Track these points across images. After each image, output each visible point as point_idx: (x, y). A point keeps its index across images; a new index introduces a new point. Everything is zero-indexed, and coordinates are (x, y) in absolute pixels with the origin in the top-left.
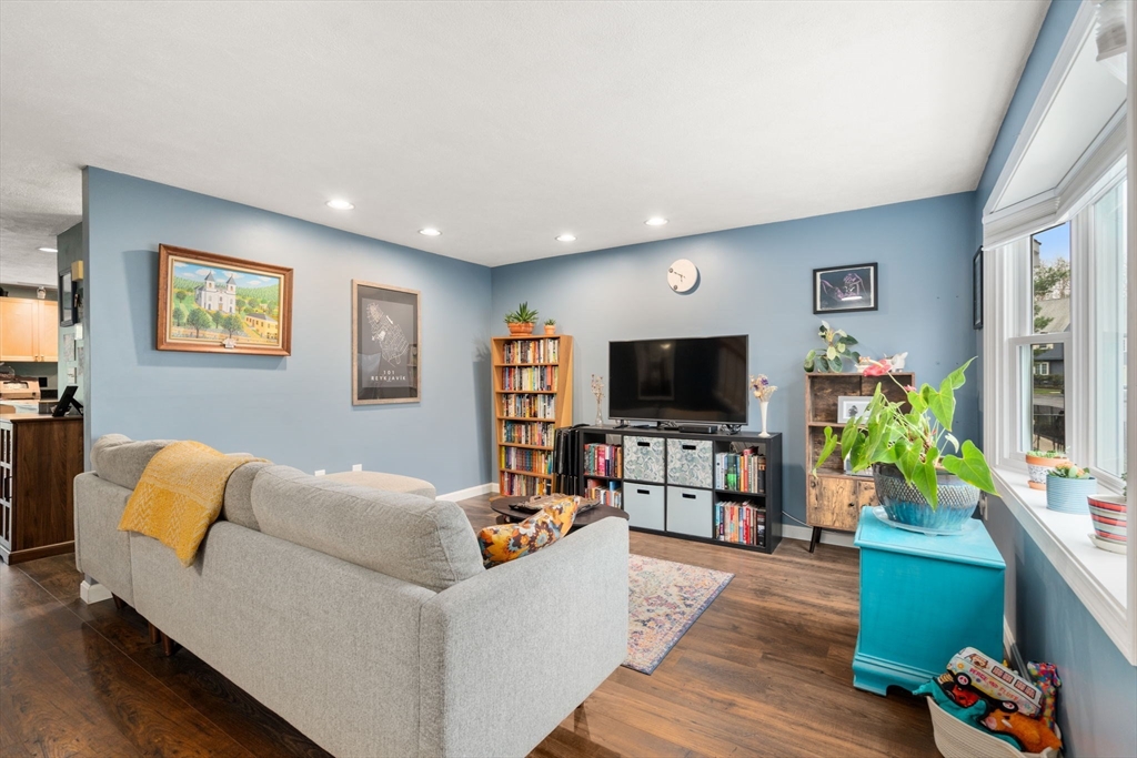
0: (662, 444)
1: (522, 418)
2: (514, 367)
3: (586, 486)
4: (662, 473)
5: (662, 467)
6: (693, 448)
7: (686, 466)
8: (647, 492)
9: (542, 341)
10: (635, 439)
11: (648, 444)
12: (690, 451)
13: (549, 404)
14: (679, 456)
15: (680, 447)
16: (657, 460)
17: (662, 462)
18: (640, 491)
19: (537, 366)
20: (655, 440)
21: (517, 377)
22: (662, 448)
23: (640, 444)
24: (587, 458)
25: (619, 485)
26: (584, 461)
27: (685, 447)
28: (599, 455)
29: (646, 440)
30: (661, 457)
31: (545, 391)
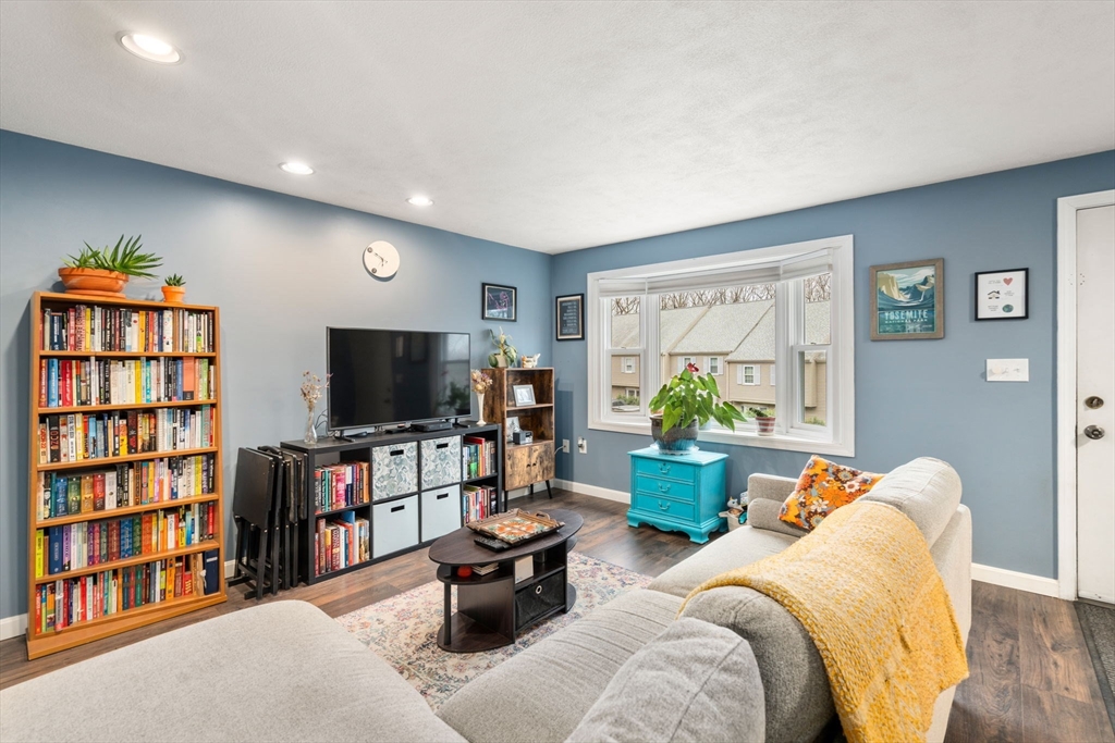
0: (415, 448)
1: (111, 459)
2: (86, 359)
3: (317, 530)
4: (415, 481)
5: (415, 475)
6: (446, 445)
7: (439, 466)
8: (402, 508)
9: (168, 315)
10: (387, 449)
11: (401, 452)
12: (443, 449)
13: (184, 424)
14: (433, 457)
15: (435, 447)
16: (411, 467)
17: (415, 469)
18: (394, 510)
19: (156, 358)
20: (409, 445)
21: (95, 379)
22: (415, 453)
23: (393, 453)
24: (318, 490)
25: (364, 512)
26: (314, 495)
27: (439, 446)
28: (338, 481)
29: (400, 447)
30: (414, 463)
31: (176, 402)
